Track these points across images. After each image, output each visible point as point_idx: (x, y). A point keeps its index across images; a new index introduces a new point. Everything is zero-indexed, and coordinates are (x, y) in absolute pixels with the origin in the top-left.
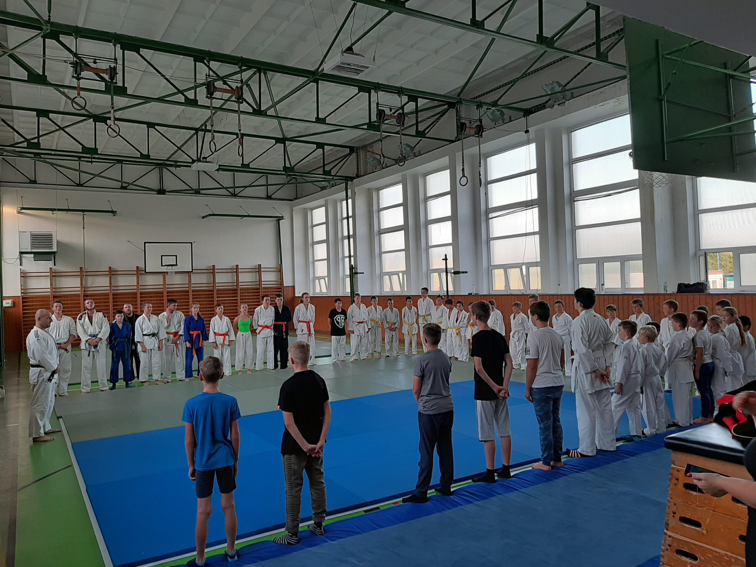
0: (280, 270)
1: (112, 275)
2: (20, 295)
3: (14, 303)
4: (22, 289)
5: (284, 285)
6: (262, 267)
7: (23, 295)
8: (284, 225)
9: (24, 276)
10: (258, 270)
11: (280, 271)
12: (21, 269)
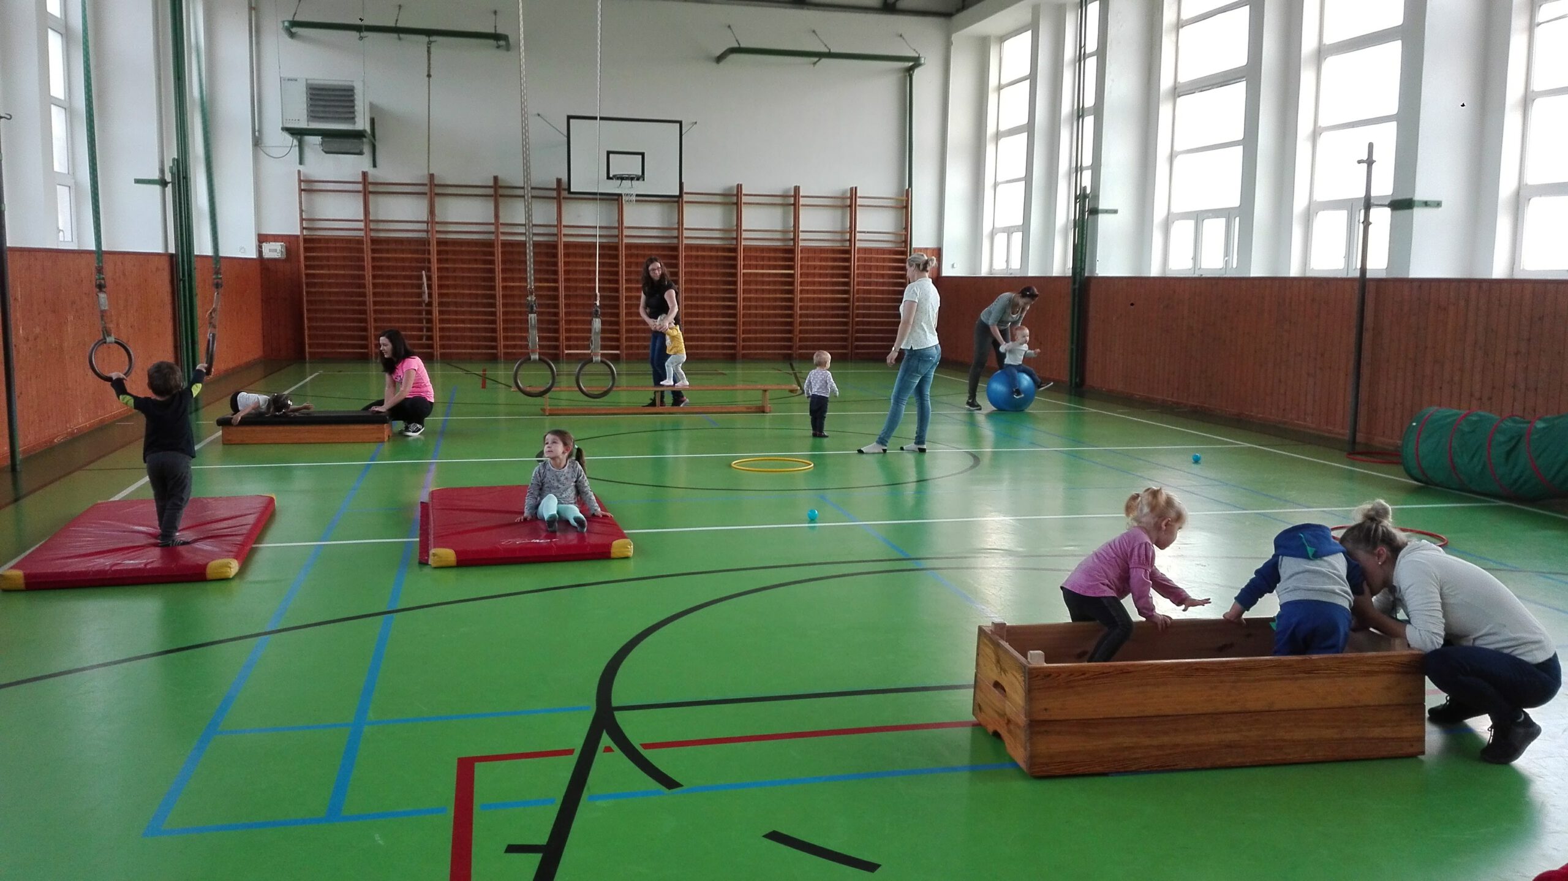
0: (904, 206)
1: (501, 196)
2: (298, 233)
3: (288, 250)
4: (302, 220)
5: (914, 246)
6: (858, 194)
7: (305, 232)
8: (925, 82)
9: (308, 187)
10: (849, 203)
11: (906, 207)
12: (299, 172)
